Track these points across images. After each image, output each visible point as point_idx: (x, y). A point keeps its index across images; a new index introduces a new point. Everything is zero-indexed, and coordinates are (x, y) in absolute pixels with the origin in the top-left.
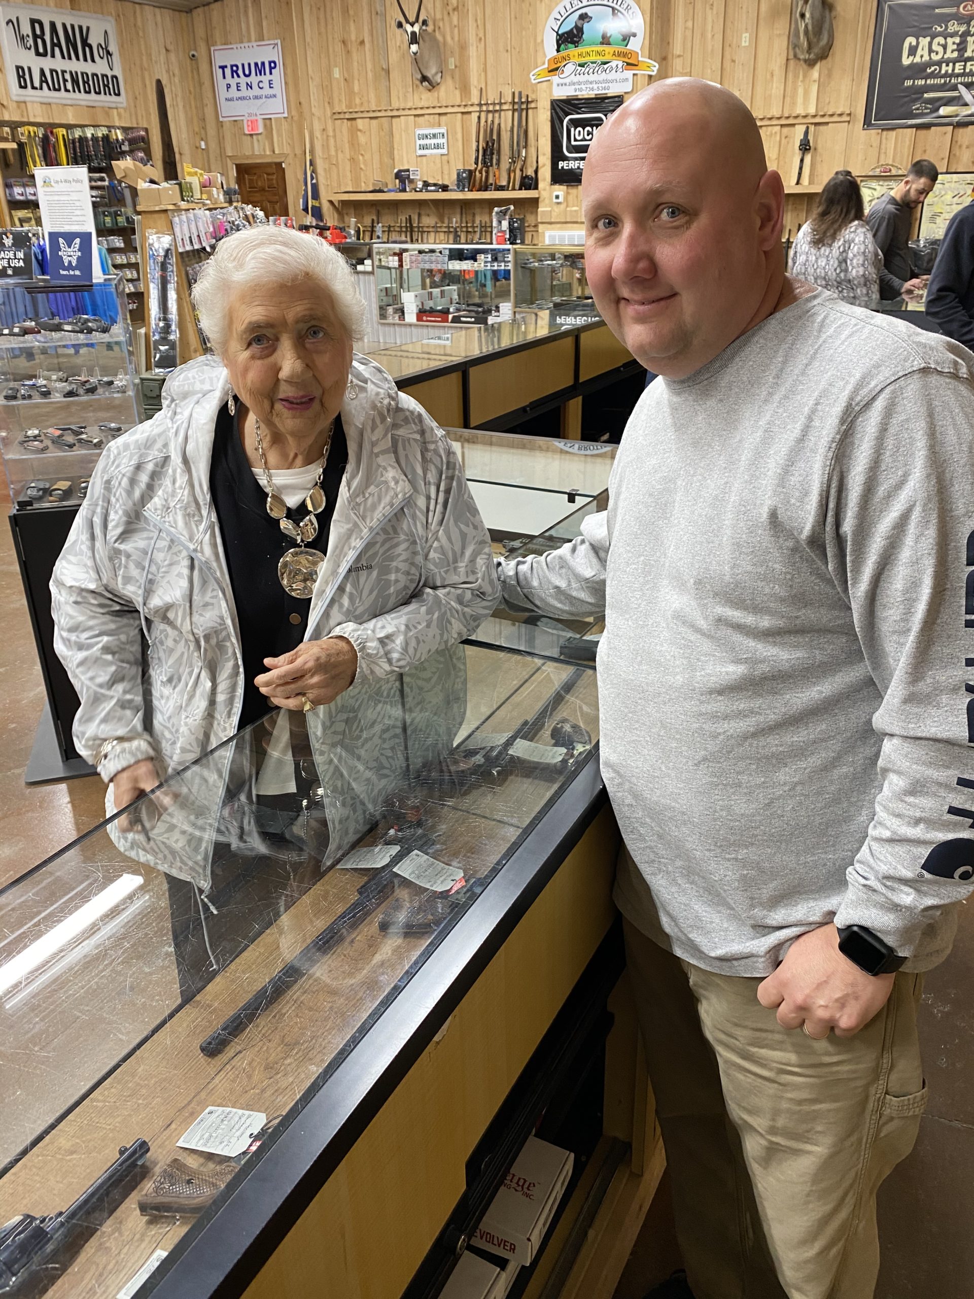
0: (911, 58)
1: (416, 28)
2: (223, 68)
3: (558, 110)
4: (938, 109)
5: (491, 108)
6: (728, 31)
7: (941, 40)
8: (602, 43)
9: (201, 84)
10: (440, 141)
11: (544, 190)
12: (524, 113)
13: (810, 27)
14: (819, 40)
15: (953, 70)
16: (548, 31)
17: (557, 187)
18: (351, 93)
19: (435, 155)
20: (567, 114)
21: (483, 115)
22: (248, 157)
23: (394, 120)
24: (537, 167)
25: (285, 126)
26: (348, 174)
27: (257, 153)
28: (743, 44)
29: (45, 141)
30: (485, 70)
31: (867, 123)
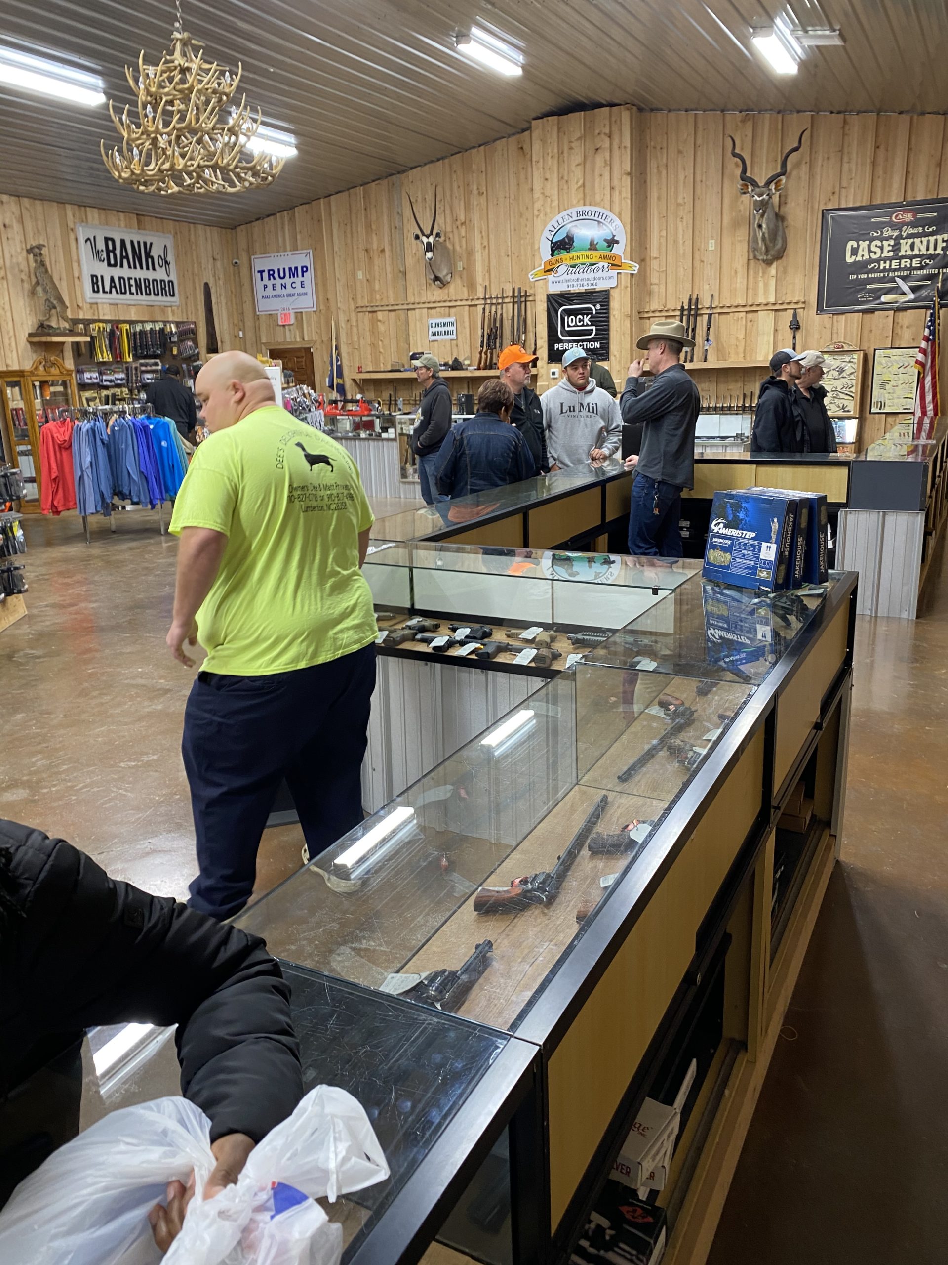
0: (854, 257)
1: (431, 239)
2: (261, 272)
3: (553, 302)
4: (879, 298)
5: (494, 301)
6: (697, 239)
7: (879, 243)
8: (590, 249)
9: (241, 286)
10: (450, 328)
11: (542, 367)
12: (523, 305)
13: (766, 235)
14: (774, 246)
15: (890, 266)
16: (543, 239)
17: (553, 365)
18: (372, 291)
19: (446, 340)
20: (561, 305)
21: (487, 306)
22: (280, 344)
23: (410, 312)
24: (536, 349)
25: (314, 318)
26: (369, 357)
27: (288, 340)
28: (710, 248)
29: (112, 334)
30: (489, 271)
31: (820, 309)
